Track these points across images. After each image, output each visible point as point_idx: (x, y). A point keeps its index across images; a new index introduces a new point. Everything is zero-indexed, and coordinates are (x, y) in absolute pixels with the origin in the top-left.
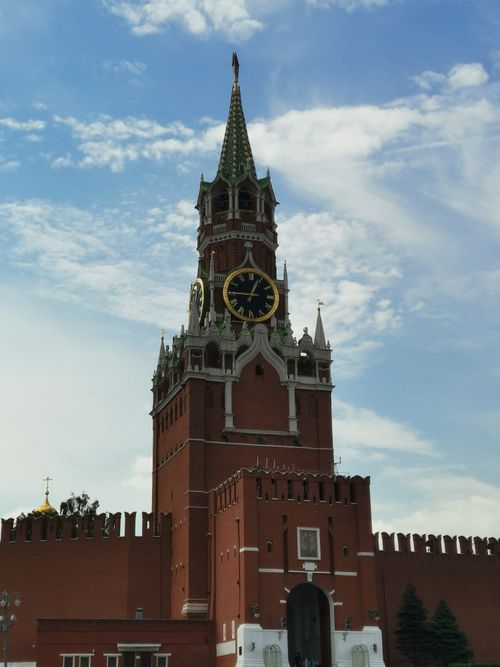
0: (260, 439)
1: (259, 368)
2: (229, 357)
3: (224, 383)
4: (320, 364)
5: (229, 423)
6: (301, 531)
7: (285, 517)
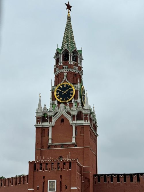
0: (62, 146)
1: (62, 120)
2: (51, 118)
3: (49, 127)
4: (85, 115)
5: (50, 142)
6: (49, 181)
7: (44, 177)
